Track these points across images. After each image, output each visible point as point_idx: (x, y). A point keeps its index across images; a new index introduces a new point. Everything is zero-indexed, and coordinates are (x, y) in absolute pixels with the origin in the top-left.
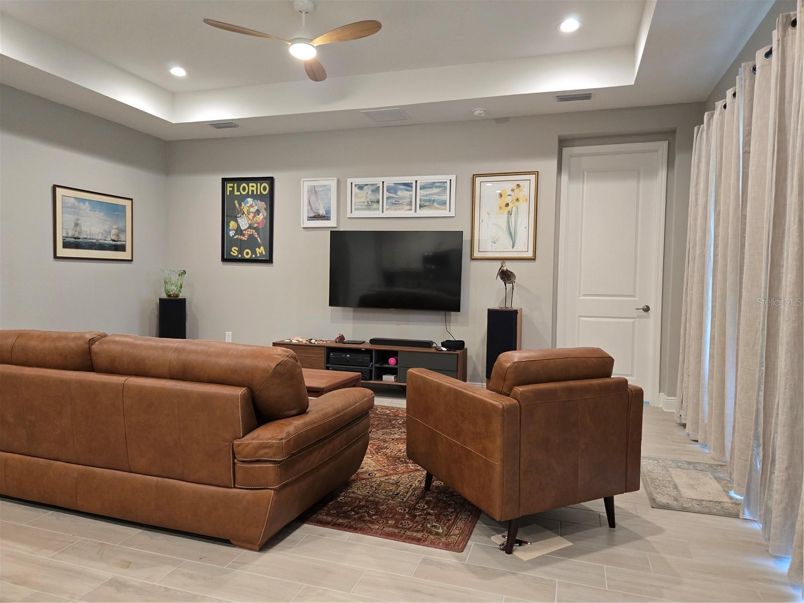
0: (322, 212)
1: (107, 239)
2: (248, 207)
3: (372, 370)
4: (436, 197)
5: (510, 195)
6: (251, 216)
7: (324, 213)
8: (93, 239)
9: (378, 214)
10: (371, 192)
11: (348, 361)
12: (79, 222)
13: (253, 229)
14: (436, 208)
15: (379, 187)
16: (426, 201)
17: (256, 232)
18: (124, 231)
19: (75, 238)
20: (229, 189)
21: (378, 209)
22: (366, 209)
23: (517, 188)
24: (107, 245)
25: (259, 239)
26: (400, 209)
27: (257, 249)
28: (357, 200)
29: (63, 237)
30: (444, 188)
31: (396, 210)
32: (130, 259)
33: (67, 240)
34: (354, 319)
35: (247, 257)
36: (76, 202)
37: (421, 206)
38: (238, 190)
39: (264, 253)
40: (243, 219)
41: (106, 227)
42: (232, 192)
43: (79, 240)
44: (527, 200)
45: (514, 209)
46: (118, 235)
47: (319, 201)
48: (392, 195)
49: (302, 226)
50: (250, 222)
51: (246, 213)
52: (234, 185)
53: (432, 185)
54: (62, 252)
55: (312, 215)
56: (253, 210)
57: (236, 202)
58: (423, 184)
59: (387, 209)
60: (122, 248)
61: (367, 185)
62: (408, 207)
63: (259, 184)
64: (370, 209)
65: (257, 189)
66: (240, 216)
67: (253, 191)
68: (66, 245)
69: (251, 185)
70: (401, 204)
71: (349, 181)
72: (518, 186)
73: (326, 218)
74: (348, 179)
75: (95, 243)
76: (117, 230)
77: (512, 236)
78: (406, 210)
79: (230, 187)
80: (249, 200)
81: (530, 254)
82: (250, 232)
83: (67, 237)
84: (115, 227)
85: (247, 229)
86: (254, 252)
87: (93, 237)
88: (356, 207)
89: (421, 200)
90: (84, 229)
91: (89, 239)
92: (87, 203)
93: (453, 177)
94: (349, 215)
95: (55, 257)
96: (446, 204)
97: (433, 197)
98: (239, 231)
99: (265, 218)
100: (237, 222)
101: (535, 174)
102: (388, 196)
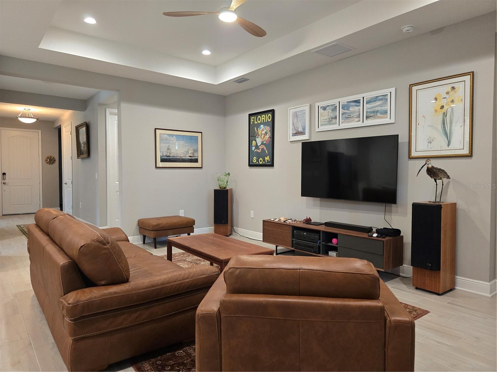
0: (300, 130)
1: (186, 156)
2: (261, 130)
3: (320, 246)
4: (379, 108)
5: (444, 98)
6: (263, 136)
7: (302, 130)
8: (178, 156)
9: (336, 127)
10: (331, 111)
11: (305, 237)
12: (170, 147)
13: (264, 145)
14: (379, 118)
15: (336, 106)
16: (371, 112)
17: (265, 146)
18: (197, 151)
19: (167, 156)
20: (252, 120)
21: (336, 123)
22: (328, 124)
23: (452, 90)
24: (187, 159)
25: (266, 151)
26: (351, 121)
27: (266, 158)
28: (322, 118)
29: (160, 156)
30: (385, 100)
31: (349, 122)
32: (201, 167)
33: (163, 157)
34: (320, 206)
35: (261, 163)
36: (168, 136)
37: (367, 117)
38: (257, 121)
39: (269, 160)
40: (259, 139)
41: (186, 149)
42: (253, 122)
43: (169, 157)
44: (462, 100)
45: (450, 110)
46: (193, 154)
47: (299, 122)
48: (345, 111)
49: (289, 140)
50: (262, 140)
51: (260, 135)
52: (254, 118)
53: (376, 99)
54: (160, 164)
55: (295, 132)
56: (264, 132)
57: (255, 128)
58: (369, 99)
59: (342, 123)
60: (196, 161)
61: (328, 106)
62: (357, 119)
63: (266, 115)
64: (330, 124)
65: (265, 118)
66: (257, 137)
67: (263, 120)
68: (163, 160)
69: (262, 116)
70: (353, 117)
71: (317, 105)
72: (453, 88)
73: (302, 133)
74: (316, 104)
75: (179, 158)
76: (193, 151)
77: (448, 135)
78: (356, 122)
79: (253, 119)
80: (262, 126)
81: (466, 151)
82: (262, 147)
83: (162, 156)
84: (192, 149)
85: (260, 145)
86: (264, 160)
87: (178, 155)
88: (322, 123)
89: (367, 112)
90: (172, 151)
91: (176, 156)
92: (174, 137)
93: (393, 90)
94: (317, 130)
95: (156, 167)
96: (387, 113)
97: (376, 109)
98: (257, 147)
99: (270, 137)
100: (256, 141)
101: (470, 75)
102: (343, 112)
